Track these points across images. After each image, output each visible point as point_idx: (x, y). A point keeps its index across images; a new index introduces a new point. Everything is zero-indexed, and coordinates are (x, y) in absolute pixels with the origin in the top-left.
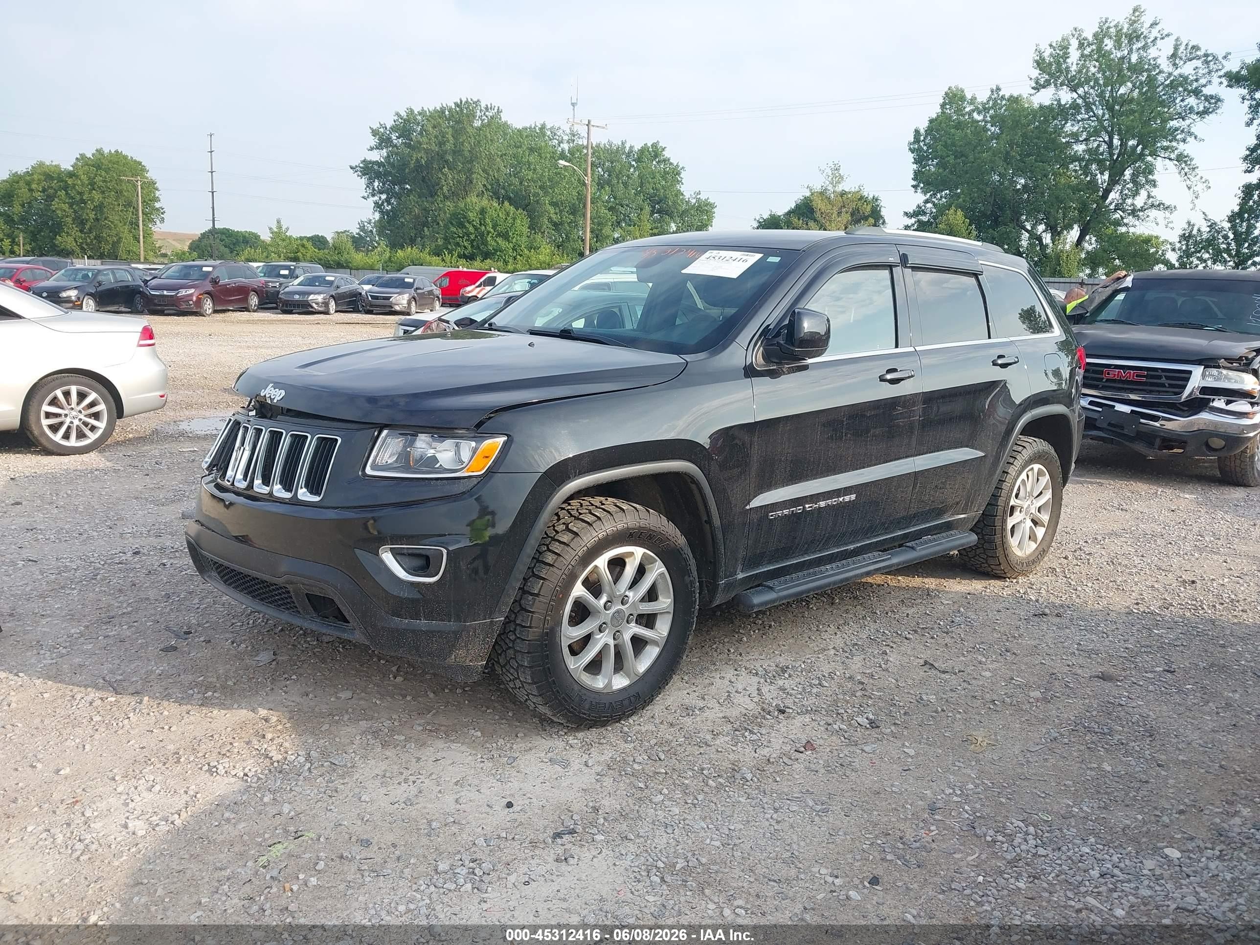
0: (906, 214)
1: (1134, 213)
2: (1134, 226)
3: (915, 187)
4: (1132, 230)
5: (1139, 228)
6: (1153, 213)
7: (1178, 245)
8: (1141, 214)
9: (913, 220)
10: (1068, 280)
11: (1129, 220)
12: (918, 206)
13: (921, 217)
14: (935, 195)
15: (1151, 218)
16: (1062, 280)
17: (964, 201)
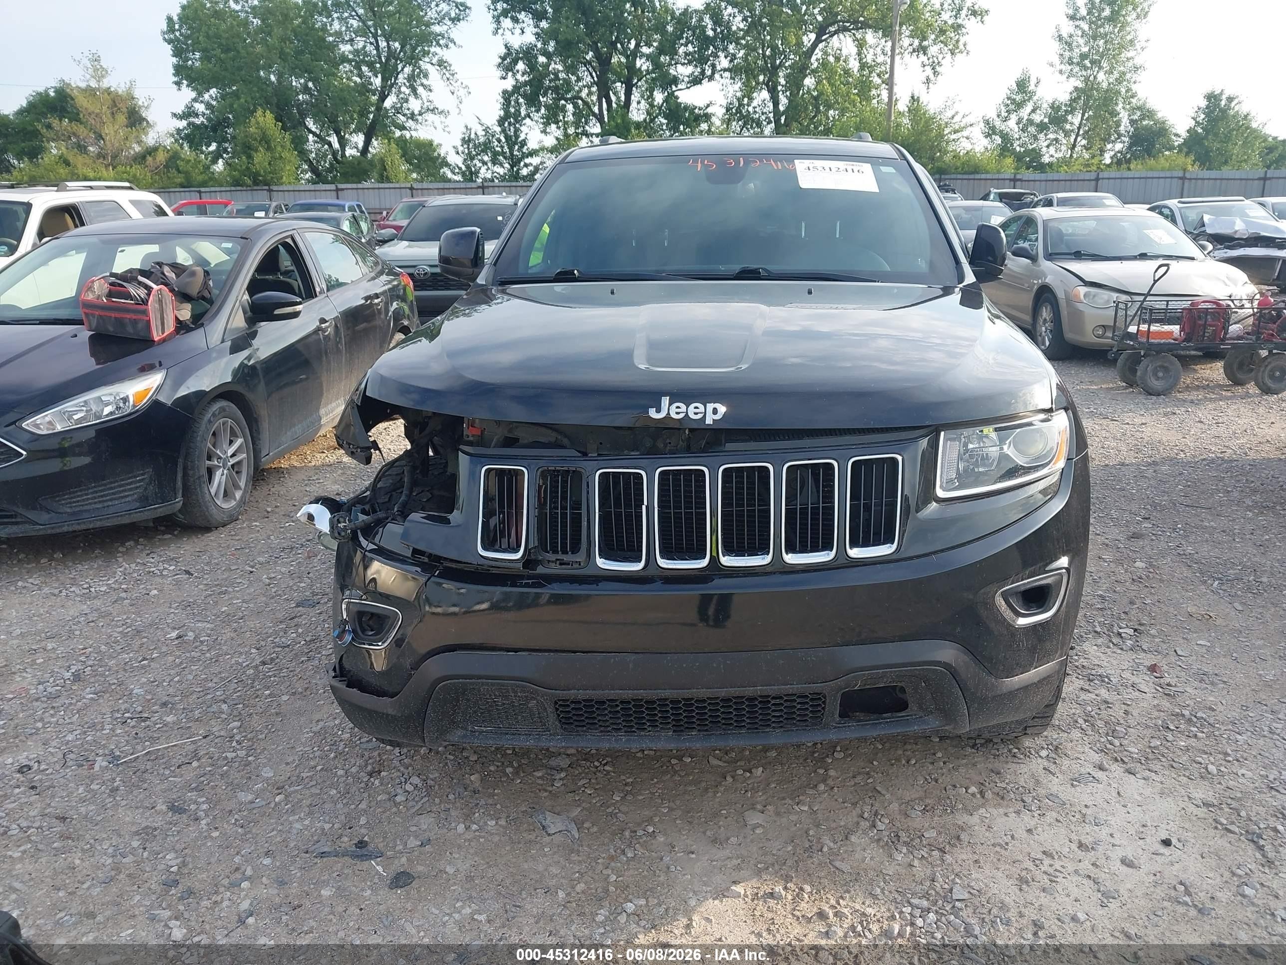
0: (174, 115)
1: (412, 117)
2: (416, 130)
3: (178, 84)
4: (414, 134)
5: (421, 132)
6: (430, 117)
7: (461, 149)
8: (419, 118)
9: (184, 123)
10: (397, 185)
11: (410, 124)
12: (187, 107)
13: (192, 119)
14: (200, 94)
15: (429, 122)
16: (391, 185)
17: (246, 101)
